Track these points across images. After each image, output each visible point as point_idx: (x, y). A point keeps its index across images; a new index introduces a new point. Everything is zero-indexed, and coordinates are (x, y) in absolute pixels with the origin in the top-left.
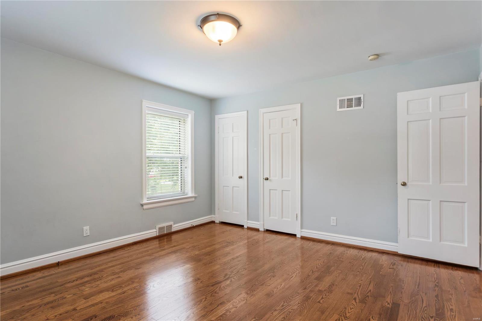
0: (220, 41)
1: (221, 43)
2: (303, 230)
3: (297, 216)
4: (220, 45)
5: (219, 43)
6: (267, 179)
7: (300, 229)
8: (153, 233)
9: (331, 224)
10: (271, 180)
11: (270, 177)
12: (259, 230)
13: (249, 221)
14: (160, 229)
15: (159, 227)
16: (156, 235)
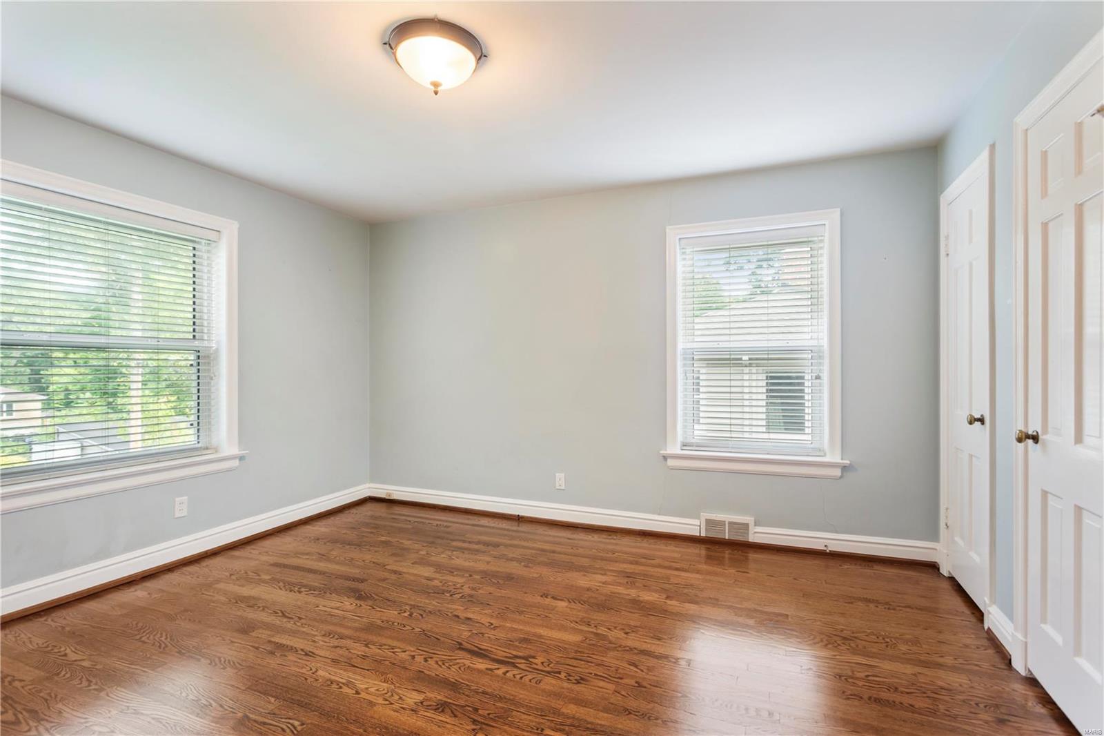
0: (436, 85)
1: (439, 89)
4: (436, 93)
5: (433, 88)
8: (691, 526)
10: (1045, 447)
11: (1045, 432)
13: (992, 609)
14: (708, 522)
15: (708, 518)
16: (698, 535)
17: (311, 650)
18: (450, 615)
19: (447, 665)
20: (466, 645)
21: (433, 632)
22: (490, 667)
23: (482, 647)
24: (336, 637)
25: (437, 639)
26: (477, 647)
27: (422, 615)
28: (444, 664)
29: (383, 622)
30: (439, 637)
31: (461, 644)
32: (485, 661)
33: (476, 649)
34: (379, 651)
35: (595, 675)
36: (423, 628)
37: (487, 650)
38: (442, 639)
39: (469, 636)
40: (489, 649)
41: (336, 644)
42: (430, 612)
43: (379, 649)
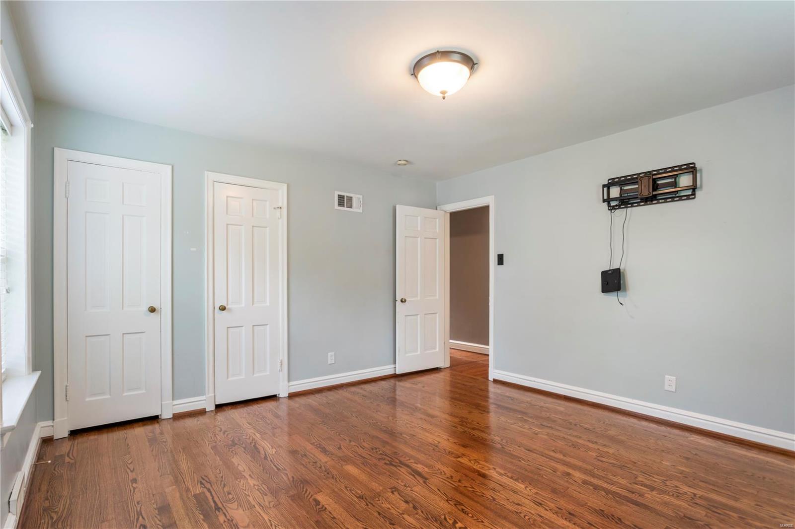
0: (443, 93)
1: (446, 95)
2: (292, 383)
3: (281, 364)
4: (444, 99)
6: (223, 309)
7: (287, 383)
9: (329, 363)
10: (230, 310)
11: (227, 305)
12: (206, 412)
13: (176, 402)
17: (538, 507)
18: (420, 512)
19: (439, 471)
20: (421, 481)
21: (440, 497)
22: (415, 465)
23: (411, 477)
24: (522, 515)
25: (440, 491)
26: (415, 478)
27: (445, 519)
28: (441, 472)
29: (482, 522)
30: (438, 492)
31: (425, 482)
32: (416, 468)
33: (416, 476)
34: (484, 492)
35: (363, 449)
36: (447, 504)
37: (409, 474)
38: (436, 490)
39: (415, 486)
40: (407, 474)
41: (519, 507)
42: (436, 521)
43: (483, 494)
